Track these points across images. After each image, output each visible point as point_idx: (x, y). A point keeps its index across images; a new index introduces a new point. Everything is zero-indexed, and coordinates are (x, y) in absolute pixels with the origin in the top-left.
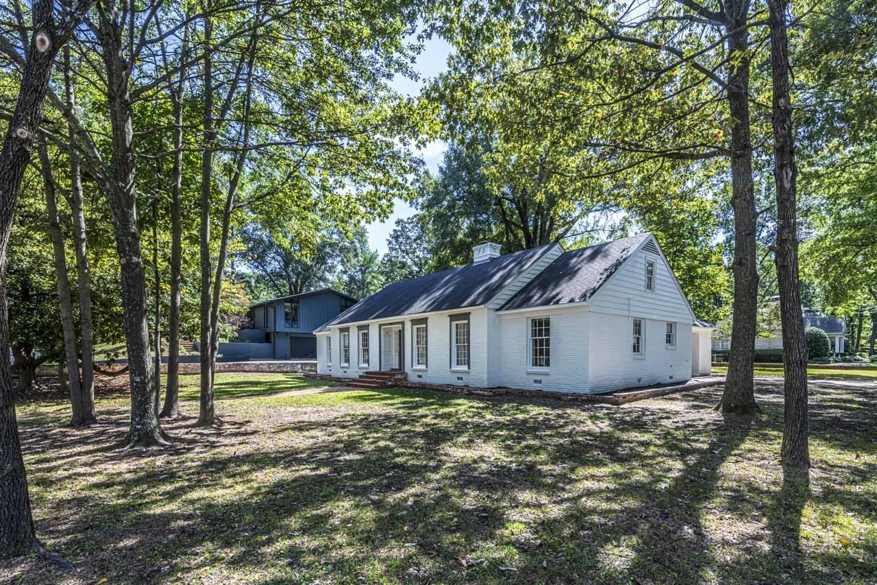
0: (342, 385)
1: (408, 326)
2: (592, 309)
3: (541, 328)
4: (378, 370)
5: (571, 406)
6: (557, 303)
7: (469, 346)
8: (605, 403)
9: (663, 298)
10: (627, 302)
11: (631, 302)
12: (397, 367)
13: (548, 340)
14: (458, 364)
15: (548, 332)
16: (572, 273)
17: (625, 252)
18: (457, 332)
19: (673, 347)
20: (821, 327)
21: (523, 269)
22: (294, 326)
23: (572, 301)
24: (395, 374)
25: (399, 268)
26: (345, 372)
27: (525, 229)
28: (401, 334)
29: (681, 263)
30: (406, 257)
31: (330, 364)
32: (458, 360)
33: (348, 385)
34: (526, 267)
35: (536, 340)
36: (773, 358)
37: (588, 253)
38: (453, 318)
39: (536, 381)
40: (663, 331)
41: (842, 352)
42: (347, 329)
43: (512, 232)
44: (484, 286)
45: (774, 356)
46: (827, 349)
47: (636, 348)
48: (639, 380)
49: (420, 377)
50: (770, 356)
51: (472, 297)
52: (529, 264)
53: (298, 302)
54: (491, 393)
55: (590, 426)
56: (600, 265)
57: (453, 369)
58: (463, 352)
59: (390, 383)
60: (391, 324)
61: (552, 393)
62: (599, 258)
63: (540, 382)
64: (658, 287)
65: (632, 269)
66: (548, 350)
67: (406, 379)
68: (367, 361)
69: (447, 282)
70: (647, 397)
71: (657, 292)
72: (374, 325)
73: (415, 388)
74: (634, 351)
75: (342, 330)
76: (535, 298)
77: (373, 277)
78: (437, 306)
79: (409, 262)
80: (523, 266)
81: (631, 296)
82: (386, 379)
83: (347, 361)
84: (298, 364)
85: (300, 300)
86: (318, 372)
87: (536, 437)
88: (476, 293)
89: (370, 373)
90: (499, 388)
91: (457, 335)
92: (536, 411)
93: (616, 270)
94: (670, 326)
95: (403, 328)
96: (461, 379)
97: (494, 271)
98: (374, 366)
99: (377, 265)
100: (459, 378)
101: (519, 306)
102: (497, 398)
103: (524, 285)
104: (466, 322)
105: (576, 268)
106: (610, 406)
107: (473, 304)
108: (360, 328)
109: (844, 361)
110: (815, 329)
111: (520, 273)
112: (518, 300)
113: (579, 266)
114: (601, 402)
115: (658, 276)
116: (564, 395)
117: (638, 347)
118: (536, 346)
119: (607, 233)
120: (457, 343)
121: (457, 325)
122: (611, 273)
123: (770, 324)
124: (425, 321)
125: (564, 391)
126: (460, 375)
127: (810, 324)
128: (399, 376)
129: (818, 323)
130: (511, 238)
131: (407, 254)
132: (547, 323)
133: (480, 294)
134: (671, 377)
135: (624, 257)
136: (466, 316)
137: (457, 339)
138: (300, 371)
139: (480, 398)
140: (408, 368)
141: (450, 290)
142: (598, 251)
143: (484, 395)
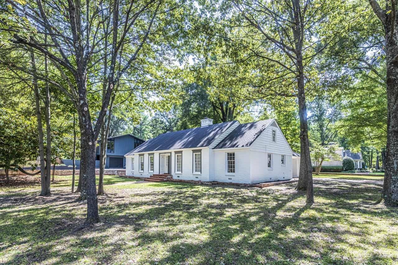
0: (142, 181)
1: (173, 154)
2: (251, 150)
3: (231, 156)
4: (158, 174)
5: (243, 188)
6: (237, 147)
7: (201, 163)
8: (257, 187)
9: (279, 145)
10: (265, 147)
11: (267, 147)
12: (167, 172)
13: (234, 162)
14: (196, 171)
15: (234, 158)
16: (242, 134)
17: (264, 127)
18: (196, 158)
19: (285, 165)
20: (351, 157)
21: (223, 131)
22: (112, 152)
23: (243, 146)
24: (167, 176)
25: (160, 123)
26: (141, 175)
27: (222, 109)
28: (169, 158)
29: (290, 127)
30: (164, 118)
31: (133, 171)
32: (196, 170)
33: (145, 181)
34: (224, 130)
35: (229, 161)
36: (332, 170)
37: (249, 125)
38: (194, 151)
39: (229, 179)
40: (280, 158)
41: (361, 168)
42: (143, 155)
43: (216, 110)
44: (207, 138)
45: (332, 169)
46: (354, 167)
47: (269, 165)
48: (271, 179)
49: (178, 177)
50: (330, 169)
51: (202, 143)
52: (225, 129)
53: (114, 141)
54: (211, 184)
55: (250, 194)
56: (254, 131)
57: (194, 173)
58: (198, 166)
59: (165, 180)
60: (165, 153)
61: (236, 184)
62: (253, 128)
63: (231, 179)
64: (278, 140)
65: (266, 133)
66: (234, 166)
67: (172, 178)
68: (153, 170)
69: (189, 135)
70: (273, 185)
71: (278, 143)
72: (156, 153)
73: (177, 181)
74: (269, 167)
75: (140, 155)
76: (228, 144)
77: (146, 127)
78: (186, 146)
79: (165, 121)
80: (222, 130)
81: (266, 145)
82: (163, 178)
83: (142, 169)
84: (115, 171)
85: (115, 140)
86: (126, 175)
87: (231, 197)
88: (204, 141)
89: (155, 175)
90: (213, 181)
91: (196, 159)
92: (230, 190)
93: (260, 134)
94: (283, 156)
95: (171, 155)
96: (197, 178)
97: (210, 131)
98: (156, 172)
99: (148, 121)
100: (196, 178)
101: (221, 148)
102: (214, 185)
103: (224, 138)
104: (200, 153)
105: (244, 132)
106: (258, 188)
107: (202, 146)
108: (149, 154)
109: (362, 172)
110: (349, 158)
111: (222, 133)
112: (221, 145)
113: (245, 131)
114: (254, 187)
115: (277, 136)
116: (241, 184)
117: (270, 165)
118: (229, 164)
119: (258, 113)
120: (196, 162)
121: (196, 154)
122: (258, 136)
123: (328, 155)
124: (181, 152)
125: (240, 183)
126: (197, 176)
127: (346, 155)
128: (169, 177)
129: (350, 155)
130: (216, 113)
131: (164, 117)
132: (234, 154)
133: (205, 141)
134: (284, 178)
135: (264, 128)
136: (200, 151)
137: (196, 161)
138: (116, 174)
139: (207, 185)
140: (173, 173)
141: (191, 138)
142: (252, 125)
143: (208, 184)
